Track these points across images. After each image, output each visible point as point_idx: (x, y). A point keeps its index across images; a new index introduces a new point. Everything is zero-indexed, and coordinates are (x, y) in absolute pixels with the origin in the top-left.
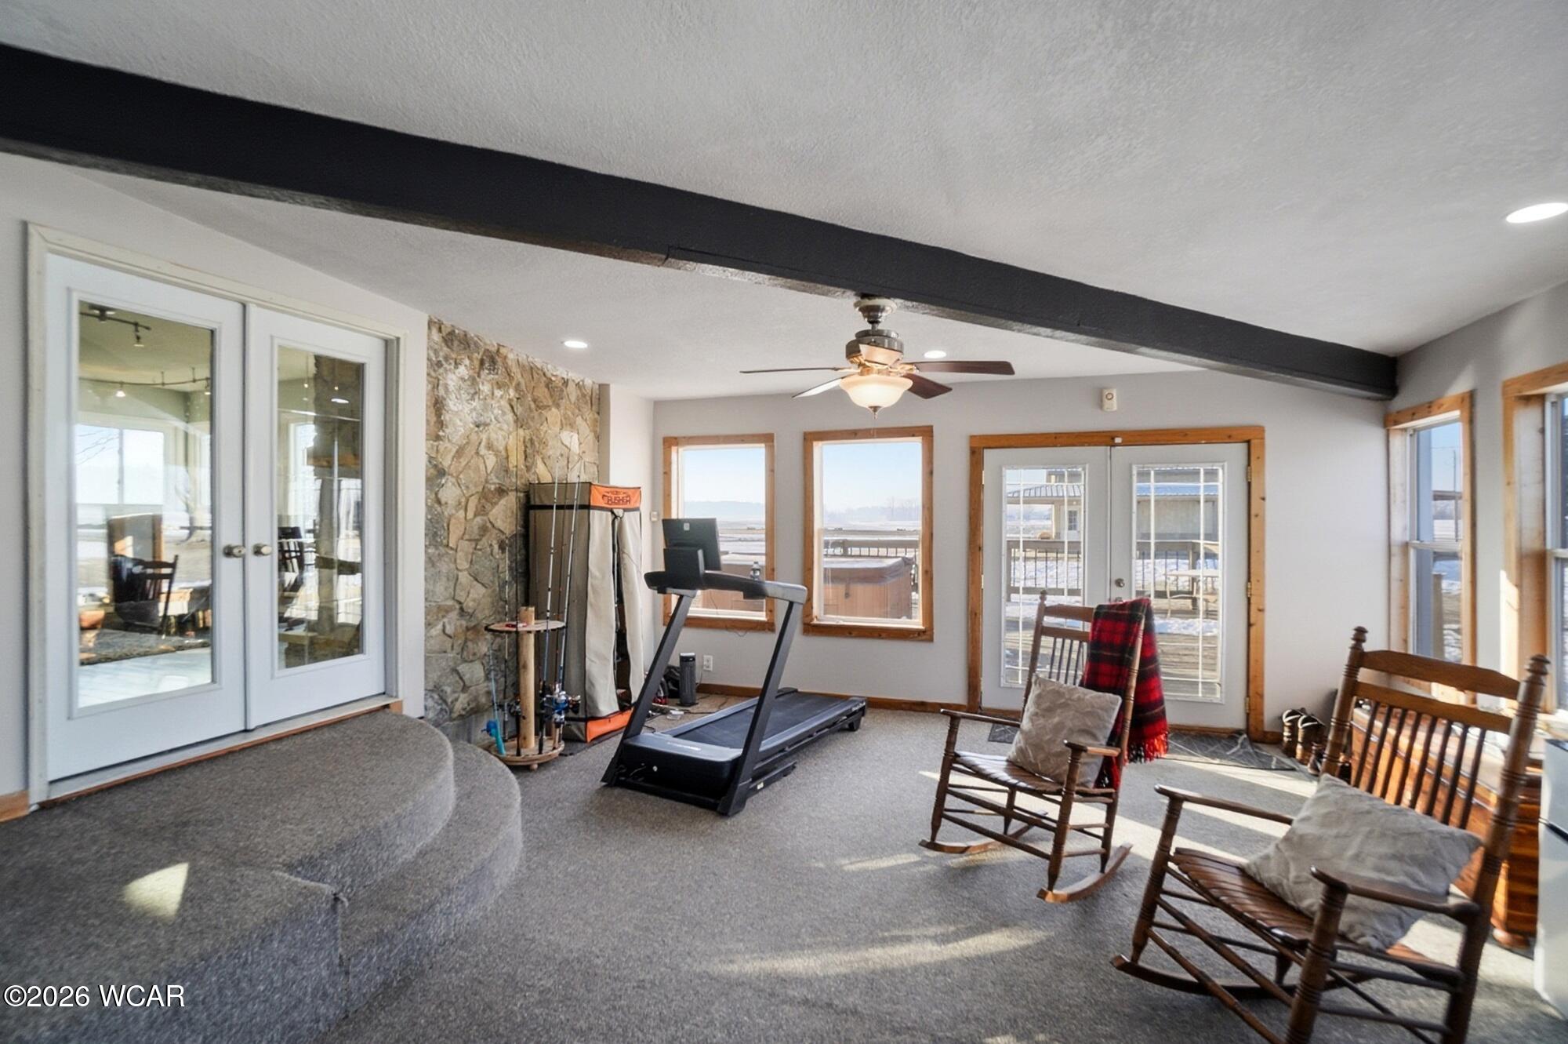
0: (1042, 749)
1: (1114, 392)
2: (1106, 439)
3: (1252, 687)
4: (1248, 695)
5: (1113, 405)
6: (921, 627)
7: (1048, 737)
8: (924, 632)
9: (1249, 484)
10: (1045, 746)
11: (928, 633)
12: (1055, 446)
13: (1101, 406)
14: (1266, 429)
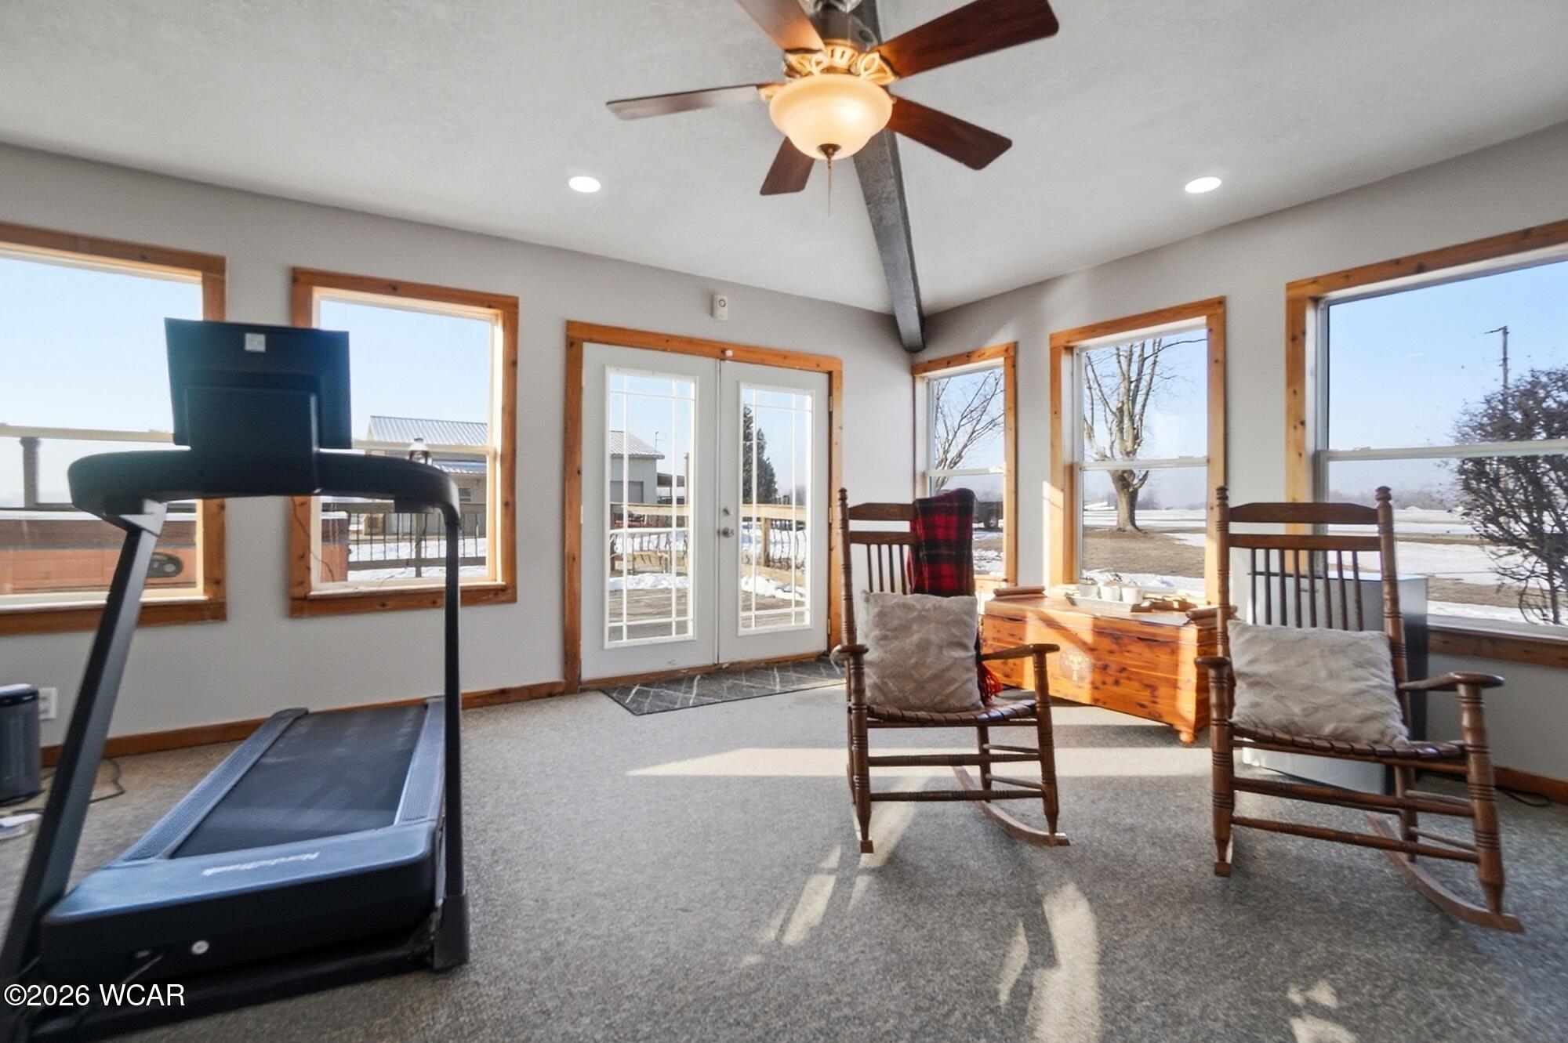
0: (911, 677)
1: (725, 298)
2: (718, 351)
3: (833, 607)
4: (829, 617)
5: (723, 313)
6: (500, 582)
7: (913, 660)
8: (501, 590)
9: (830, 414)
10: (913, 672)
11: (509, 591)
12: (665, 350)
13: (712, 312)
14: (844, 361)
